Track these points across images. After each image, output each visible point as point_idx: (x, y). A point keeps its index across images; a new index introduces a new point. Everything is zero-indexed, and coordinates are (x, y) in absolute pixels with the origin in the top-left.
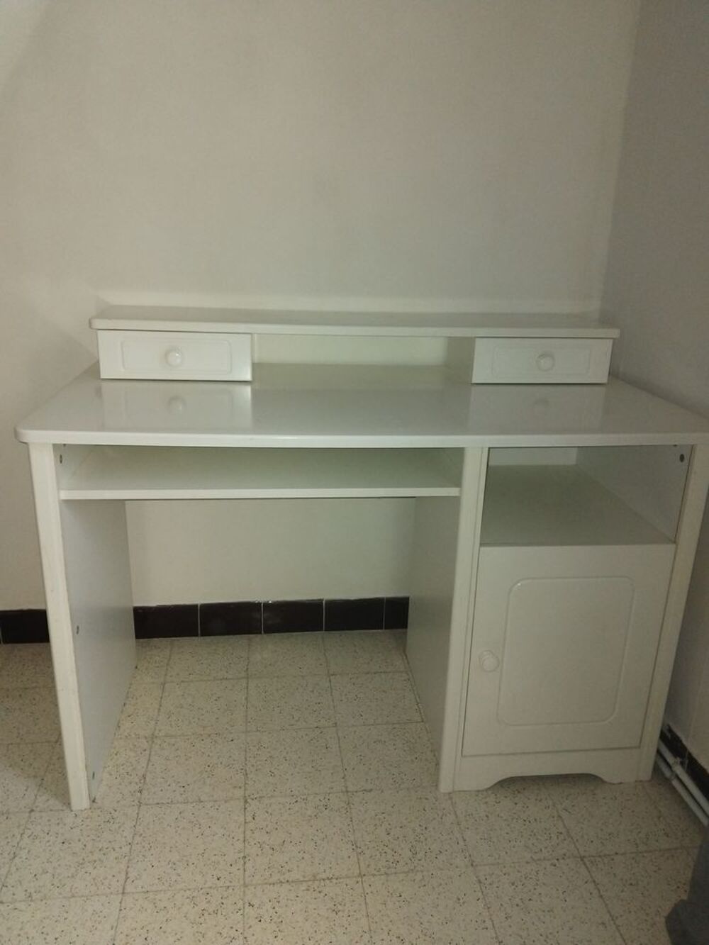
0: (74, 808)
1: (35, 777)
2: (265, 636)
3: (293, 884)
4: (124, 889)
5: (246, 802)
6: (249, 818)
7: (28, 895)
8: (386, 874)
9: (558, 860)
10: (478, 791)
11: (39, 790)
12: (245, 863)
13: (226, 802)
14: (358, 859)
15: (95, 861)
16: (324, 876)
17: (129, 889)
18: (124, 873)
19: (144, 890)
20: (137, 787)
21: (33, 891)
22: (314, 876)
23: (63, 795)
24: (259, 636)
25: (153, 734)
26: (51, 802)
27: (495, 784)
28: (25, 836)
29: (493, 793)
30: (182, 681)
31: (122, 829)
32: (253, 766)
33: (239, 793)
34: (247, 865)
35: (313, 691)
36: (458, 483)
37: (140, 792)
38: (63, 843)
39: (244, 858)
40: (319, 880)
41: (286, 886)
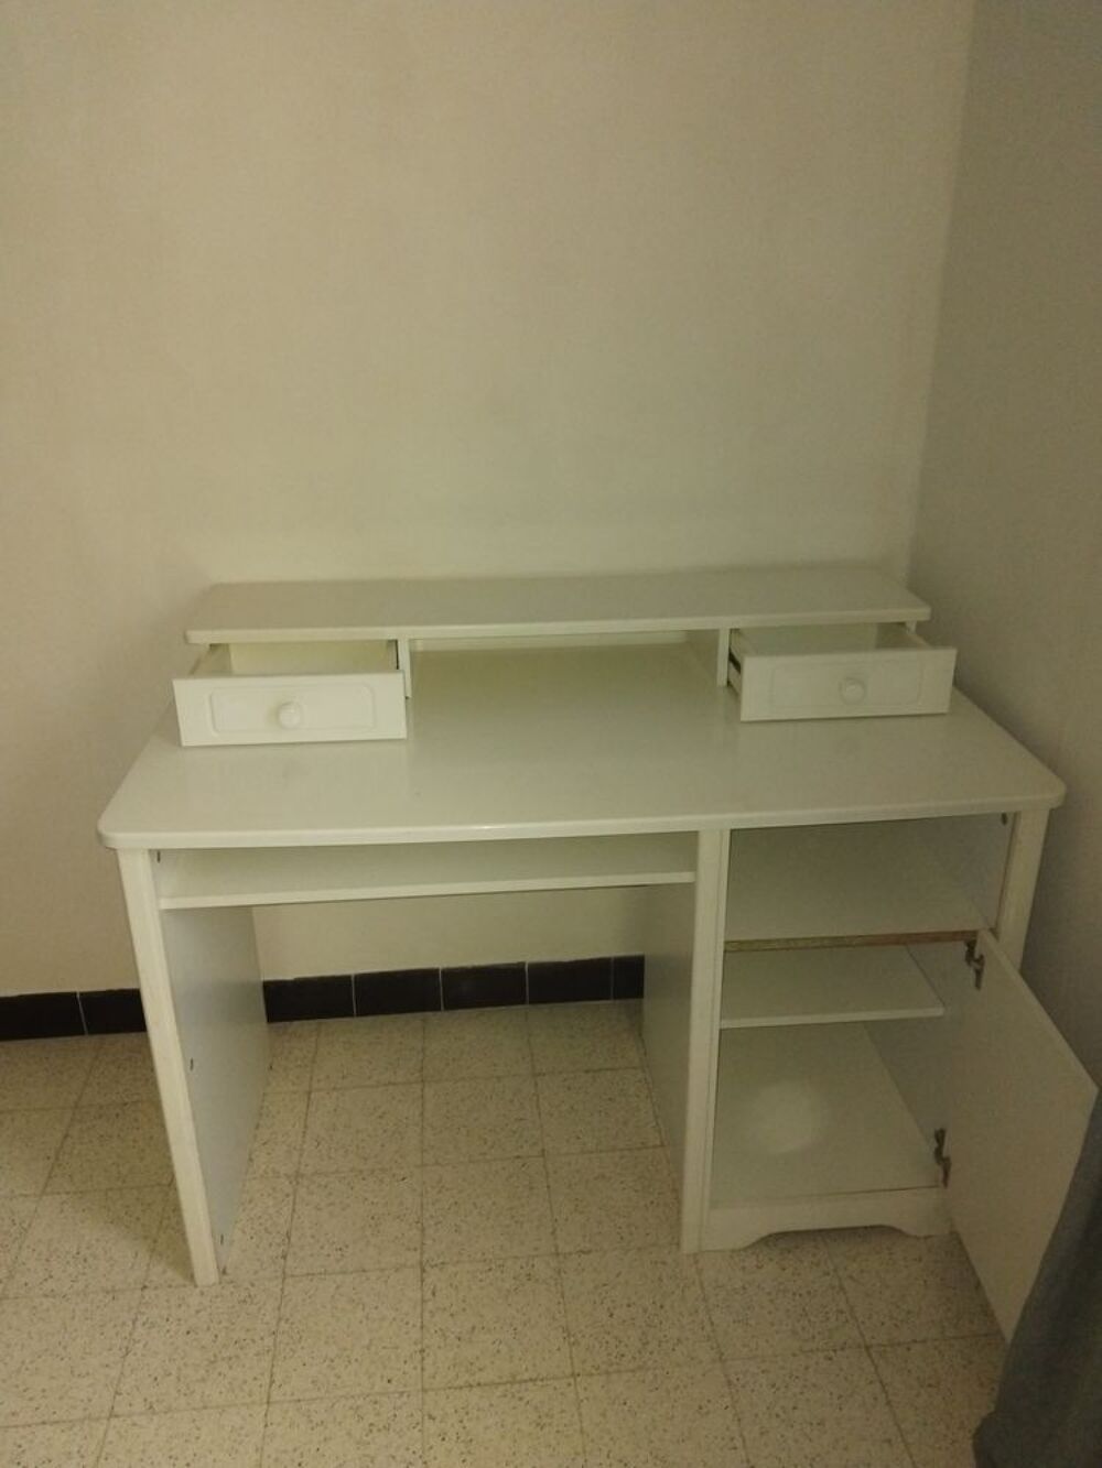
0: (199, 1283)
1: (146, 1238)
2: (446, 1014)
3: (487, 1388)
4: (269, 1397)
5: (423, 1271)
6: (428, 1295)
7: (148, 1406)
8: (608, 1373)
9: (835, 1351)
10: (733, 1251)
11: (151, 1257)
12: (423, 1359)
13: (397, 1270)
14: (571, 1352)
15: (230, 1358)
16: (526, 1376)
17: (276, 1396)
18: (267, 1375)
19: (294, 1398)
20: (280, 1252)
21: (154, 1399)
22: (514, 1376)
23: (182, 1262)
24: (439, 1013)
25: (297, 1172)
26: (170, 1274)
27: (758, 1242)
28: (139, 1324)
29: (753, 1253)
30: (334, 1089)
31: (263, 1312)
32: (432, 1217)
33: (414, 1258)
34: (425, 1362)
35: (512, 1101)
36: (692, 866)
37: (284, 1257)
38: (188, 1333)
39: (422, 1351)
40: (521, 1382)
41: (476, 1390)
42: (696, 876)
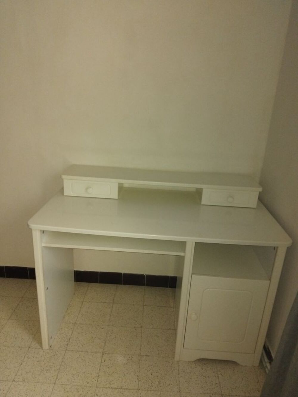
0: (44, 349)
1: (32, 334)
2: (123, 286)
3: (113, 389)
4: (55, 382)
5: (103, 354)
6: (103, 361)
7: (23, 380)
8: (147, 390)
9: (213, 394)
10: (189, 362)
11: (33, 340)
12: (98, 378)
13: (96, 353)
14: (138, 383)
15: (47, 370)
16: (125, 388)
17: (57, 382)
18: (56, 376)
19: (62, 383)
20: (66, 343)
21: (25, 378)
22: (121, 387)
23: (40, 342)
24: (121, 285)
25: (75, 323)
26: (36, 345)
27: (197, 360)
28: (26, 357)
29: (195, 363)
30: (89, 302)
31: (58, 359)
32: (108, 340)
33: (101, 350)
34: (99, 379)
35: (136, 312)
36: (184, 251)
37: (67, 345)
38: (38, 361)
39: (98, 376)
40: (123, 389)
41: (111, 389)
42: (185, 254)
